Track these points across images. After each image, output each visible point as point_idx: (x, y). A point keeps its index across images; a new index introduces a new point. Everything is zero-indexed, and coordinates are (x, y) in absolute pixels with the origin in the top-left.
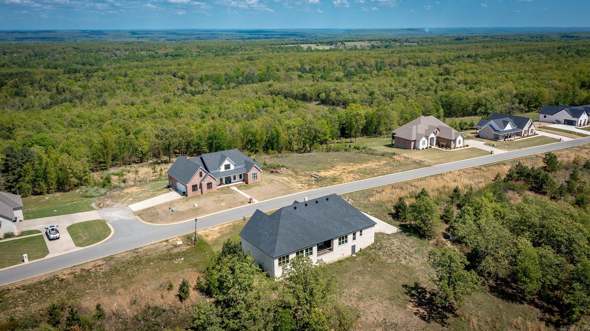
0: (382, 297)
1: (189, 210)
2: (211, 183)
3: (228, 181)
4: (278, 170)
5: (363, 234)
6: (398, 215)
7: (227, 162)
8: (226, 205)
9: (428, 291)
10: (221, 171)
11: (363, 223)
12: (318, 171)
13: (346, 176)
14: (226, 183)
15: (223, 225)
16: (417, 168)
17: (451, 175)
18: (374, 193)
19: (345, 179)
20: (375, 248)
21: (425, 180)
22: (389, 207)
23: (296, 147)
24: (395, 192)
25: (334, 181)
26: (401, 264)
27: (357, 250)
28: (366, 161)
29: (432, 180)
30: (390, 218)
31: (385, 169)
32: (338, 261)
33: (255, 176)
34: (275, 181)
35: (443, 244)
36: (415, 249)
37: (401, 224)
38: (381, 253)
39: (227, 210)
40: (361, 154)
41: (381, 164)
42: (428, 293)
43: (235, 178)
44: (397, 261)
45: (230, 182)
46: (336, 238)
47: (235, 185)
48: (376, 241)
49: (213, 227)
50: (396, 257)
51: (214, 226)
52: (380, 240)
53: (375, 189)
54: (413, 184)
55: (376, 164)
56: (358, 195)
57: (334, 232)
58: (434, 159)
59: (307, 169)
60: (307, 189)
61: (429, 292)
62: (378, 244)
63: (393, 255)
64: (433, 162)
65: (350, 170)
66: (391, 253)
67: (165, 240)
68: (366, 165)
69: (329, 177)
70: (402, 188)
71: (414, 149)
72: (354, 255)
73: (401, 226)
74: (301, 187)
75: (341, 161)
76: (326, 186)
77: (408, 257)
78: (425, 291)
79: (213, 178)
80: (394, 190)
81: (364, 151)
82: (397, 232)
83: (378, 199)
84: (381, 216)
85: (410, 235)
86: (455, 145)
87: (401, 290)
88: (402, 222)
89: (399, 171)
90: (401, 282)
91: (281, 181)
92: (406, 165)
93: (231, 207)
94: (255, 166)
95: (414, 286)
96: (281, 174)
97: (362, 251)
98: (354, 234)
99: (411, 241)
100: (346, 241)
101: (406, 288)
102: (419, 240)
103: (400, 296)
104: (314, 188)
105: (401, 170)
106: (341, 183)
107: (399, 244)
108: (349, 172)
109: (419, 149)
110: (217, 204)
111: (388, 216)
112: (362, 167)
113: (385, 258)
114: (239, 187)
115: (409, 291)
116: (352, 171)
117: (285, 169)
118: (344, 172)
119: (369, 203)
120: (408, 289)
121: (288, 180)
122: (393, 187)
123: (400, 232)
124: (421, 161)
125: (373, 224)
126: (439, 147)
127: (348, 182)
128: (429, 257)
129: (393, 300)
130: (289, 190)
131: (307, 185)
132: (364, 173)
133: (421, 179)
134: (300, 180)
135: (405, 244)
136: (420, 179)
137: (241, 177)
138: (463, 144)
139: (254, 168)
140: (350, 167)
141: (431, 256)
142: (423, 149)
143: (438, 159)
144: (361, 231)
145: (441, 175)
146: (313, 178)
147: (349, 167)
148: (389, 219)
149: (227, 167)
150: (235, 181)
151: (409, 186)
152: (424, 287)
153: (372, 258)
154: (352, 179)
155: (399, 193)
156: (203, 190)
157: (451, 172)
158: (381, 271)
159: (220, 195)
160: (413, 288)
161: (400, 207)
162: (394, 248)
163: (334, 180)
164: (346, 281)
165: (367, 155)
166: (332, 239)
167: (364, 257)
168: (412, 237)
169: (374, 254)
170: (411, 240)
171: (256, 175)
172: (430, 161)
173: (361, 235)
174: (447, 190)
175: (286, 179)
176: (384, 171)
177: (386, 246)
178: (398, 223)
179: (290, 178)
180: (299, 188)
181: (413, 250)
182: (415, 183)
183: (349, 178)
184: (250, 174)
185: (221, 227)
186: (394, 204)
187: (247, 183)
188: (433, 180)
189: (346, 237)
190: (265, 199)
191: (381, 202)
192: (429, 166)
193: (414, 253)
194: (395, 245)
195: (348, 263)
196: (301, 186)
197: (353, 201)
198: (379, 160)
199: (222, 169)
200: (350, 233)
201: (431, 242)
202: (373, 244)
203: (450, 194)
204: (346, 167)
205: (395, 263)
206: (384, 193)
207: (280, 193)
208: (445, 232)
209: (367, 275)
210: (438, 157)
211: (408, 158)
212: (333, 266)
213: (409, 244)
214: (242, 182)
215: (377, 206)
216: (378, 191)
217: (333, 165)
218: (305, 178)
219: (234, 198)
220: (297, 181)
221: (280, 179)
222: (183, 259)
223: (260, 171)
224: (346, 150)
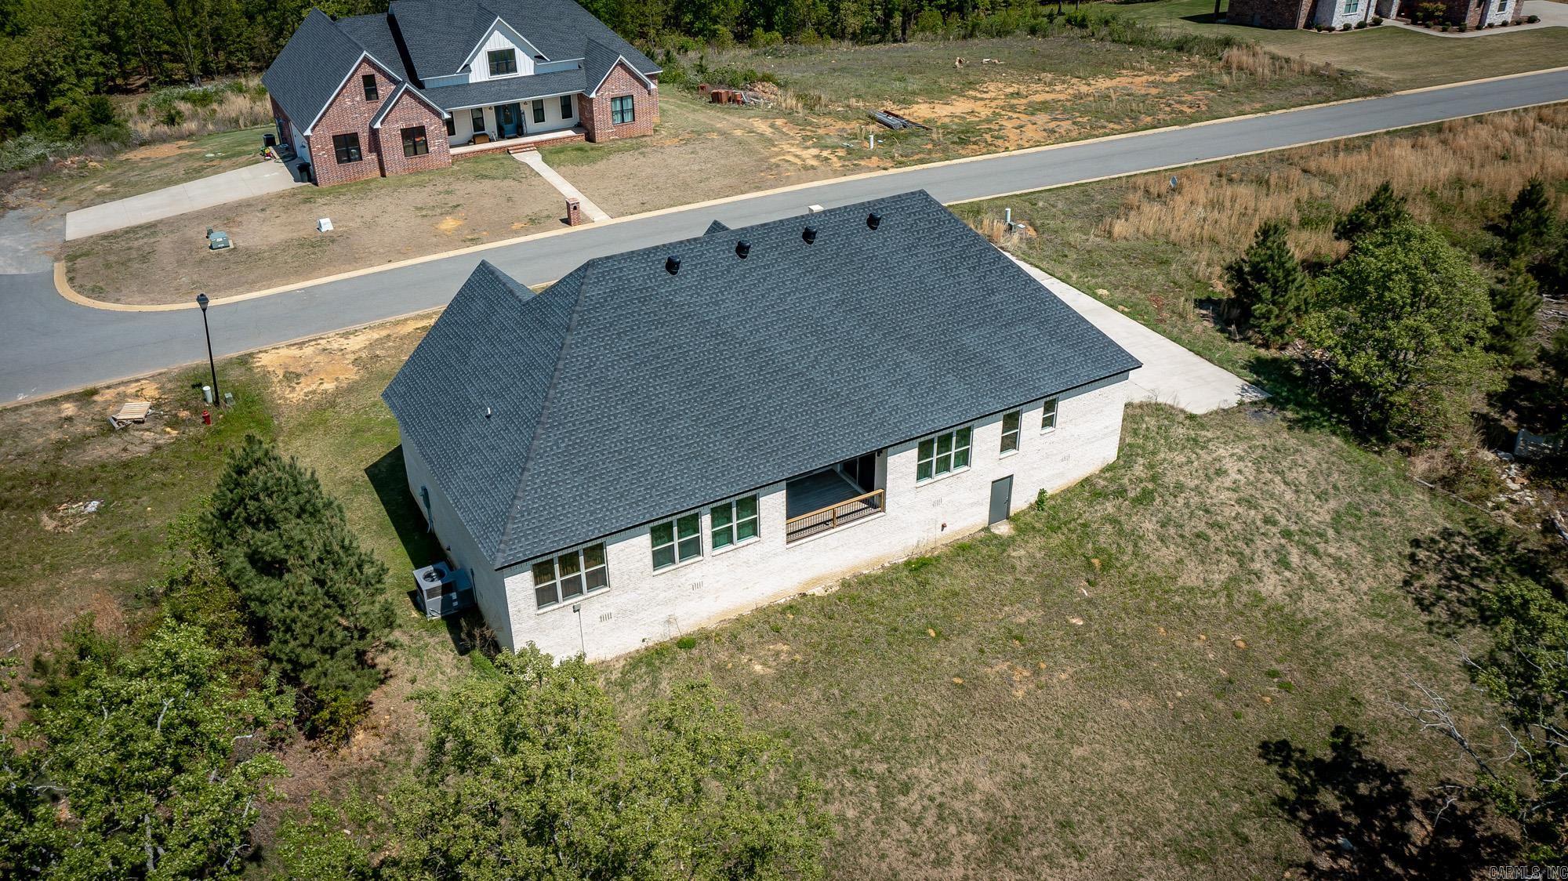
0: (1138, 834)
1: (286, 245)
2: (421, 131)
3: (510, 123)
4: (738, 93)
5: (1059, 420)
6: (1247, 314)
7: (497, 41)
8: (457, 229)
9: (1419, 793)
10: (473, 78)
11: (1066, 361)
12: (904, 102)
13: (1017, 123)
14: (502, 135)
15: (397, 323)
16: (1327, 100)
17: (1484, 132)
18: (1133, 198)
19: (1013, 135)
20: (1121, 492)
21: (1368, 147)
22: (1201, 270)
23: (853, 23)
24: (1233, 200)
25: (963, 142)
26: (1258, 599)
27: (1021, 500)
28: (1111, 67)
29: (1397, 151)
30: (1204, 326)
31: (1189, 98)
32: (908, 564)
33: (624, 107)
34: (715, 136)
35: (1485, 482)
36: (1332, 504)
37: (1258, 359)
38: (1149, 526)
39: (452, 254)
40: (1092, 43)
41: (1169, 79)
42: (1417, 813)
43: (539, 116)
44: (1234, 579)
45: (519, 132)
46: (902, 444)
47: (538, 145)
48: (1127, 454)
49: (346, 336)
50: (1231, 554)
51: (351, 328)
52: (1150, 446)
53: (1140, 181)
54: (1313, 166)
55: (1151, 78)
56: (1060, 205)
57: (896, 408)
58: (1395, 67)
59: (862, 90)
60: (835, 173)
61: (1426, 805)
62: (1139, 470)
63: (1216, 539)
64: (1395, 76)
65: (1038, 98)
66: (1202, 527)
67: (78, 389)
68: (1109, 83)
69: (944, 126)
70: (1262, 182)
71: (1308, 26)
72: (1003, 529)
73: (1258, 367)
74: (815, 163)
75: (1008, 65)
76: (922, 161)
77: (1294, 559)
78: (1401, 796)
79: (427, 106)
80: (1228, 191)
81: (1104, 31)
82: (1241, 404)
83: (1149, 227)
84: (1159, 310)
85: (1306, 424)
86: (1483, 16)
87: (1253, 781)
88: (1266, 345)
89: (1247, 108)
90: (1258, 723)
91: (738, 133)
92: (1278, 86)
93: (475, 241)
94: (621, 64)
95: (1328, 755)
96: (749, 107)
97: (1047, 505)
98: (1012, 421)
99: (1312, 455)
100: (964, 459)
101: (1285, 764)
102: (1356, 453)
103: (1250, 829)
104: (871, 170)
105: (1258, 106)
106: (991, 148)
107: (1250, 472)
108: (1034, 109)
109: (1331, 29)
110: (425, 220)
111: (1193, 312)
112: (1091, 90)
113: (1167, 554)
114: (552, 154)
115: (1301, 790)
116: (1044, 103)
117: (770, 87)
118: (1013, 108)
119: (1107, 242)
120: (1293, 772)
121: (768, 132)
122: (1223, 174)
123: (1254, 403)
124: (1341, 72)
125: (1119, 365)
126: (1414, 23)
127: (1021, 147)
128: (1412, 557)
129: (1207, 859)
130: (765, 172)
131: (841, 153)
132: (1097, 113)
133: (1350, 147)
134: (821, 132)
135: (1281, 473)
136: (1341, 145)
137: (567, 113)
138: (1517, 11)
139: (620, 71)
140: (1039, 87)
141: (1422, 554)
142: (1347, 27)
143: (1410, 67)
144: (1050, 406)
145: (1439, 129)
146: (873, 127)
147: (1034, 87)
148: (1198, 328)
149: (502, 61)
150: (540, 126)
151: (1295, 173)
152: (1392, 765)
153: (1098, 551)
154: (1040, 136)
155: (1252, 204)
156: (386, 158)
157: (1480, 120)
158: (1141, 637)
159: (456, 186)
160: (1326, 773)
161: (1259, 273)
162: (1220, 494)
163: (964, 137)
164: (931, 699)
165: (1114, 47)
166: (880, 451)
167: (1056, 539)
168: (1316, 434)
169: (1108, 527)
170: (1315, 453)
171: (628, 105)
172: (1382, 74)
173: (1048, 422)
174: (1472, 196)
175: (762, 126)
176: (1185, 108)
177: (1180, 487)
178: (1244, 351)
179: (779, 122)
180: (806, 168)
181: (1321, 515)
182: (1324, 160)
183: (1030, 132)
184: (601, 98)
185: (384, 333)
186: (1230, 258)
187: (590, 138)
188: (1402, 151)
189: (965, 436)
190: (644, 207)
191: (1161, 240)
192: (1379, 92)
193: (1331, 533)
194: (1228, 482)
195: (965, 576)
196: (817, 157)
197: (1032, 233)
198: (1163, 65)
199: (479, 71)
200: (985, 417)
201: (1420, 465)
202: (1110, 468)
203: (1491, 214)
204: (1023, 89)
205: (1226, 587)
206: (1180, 202)
207: (716, 183)
208: (1485, 410)
209: (1061, 657)
210: (1412, 59)
211: (1287, 60)
212: (876, 592)
213: (1303, 479)
214: (570, 133)
215: (1144, 262)
216: (1154, 190)
217: (971, 78)
218: (840, 124)
219: (509, 199)
220: (805, 139)
221: (738, 126)
222: (93, 506)
223: (646, 86)
224: (1033, 31)
